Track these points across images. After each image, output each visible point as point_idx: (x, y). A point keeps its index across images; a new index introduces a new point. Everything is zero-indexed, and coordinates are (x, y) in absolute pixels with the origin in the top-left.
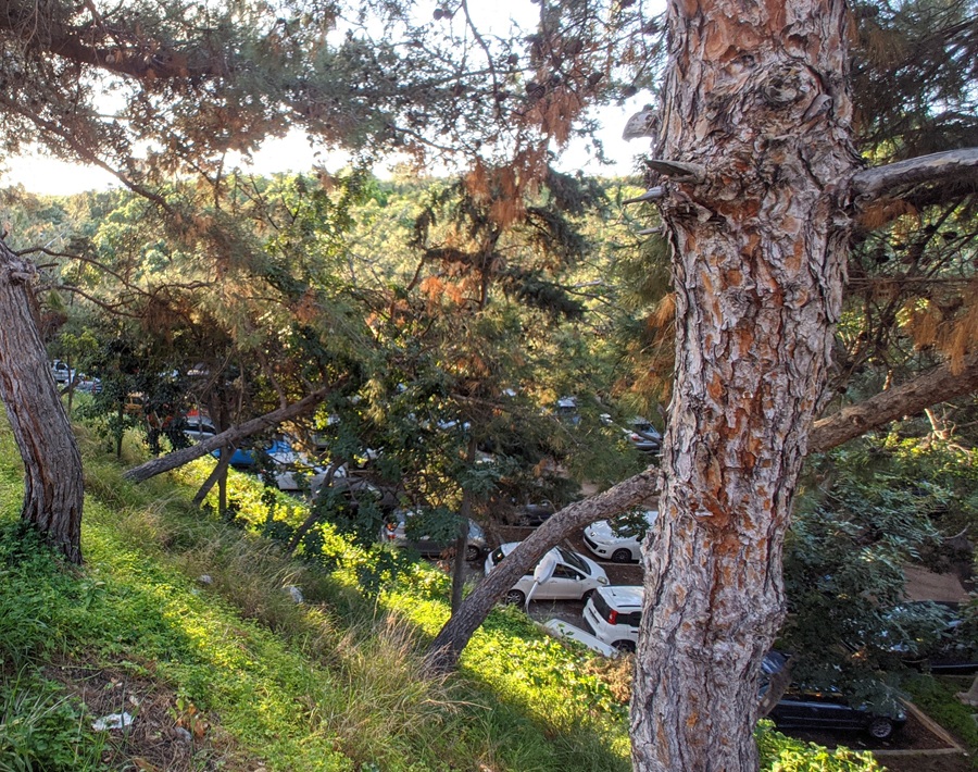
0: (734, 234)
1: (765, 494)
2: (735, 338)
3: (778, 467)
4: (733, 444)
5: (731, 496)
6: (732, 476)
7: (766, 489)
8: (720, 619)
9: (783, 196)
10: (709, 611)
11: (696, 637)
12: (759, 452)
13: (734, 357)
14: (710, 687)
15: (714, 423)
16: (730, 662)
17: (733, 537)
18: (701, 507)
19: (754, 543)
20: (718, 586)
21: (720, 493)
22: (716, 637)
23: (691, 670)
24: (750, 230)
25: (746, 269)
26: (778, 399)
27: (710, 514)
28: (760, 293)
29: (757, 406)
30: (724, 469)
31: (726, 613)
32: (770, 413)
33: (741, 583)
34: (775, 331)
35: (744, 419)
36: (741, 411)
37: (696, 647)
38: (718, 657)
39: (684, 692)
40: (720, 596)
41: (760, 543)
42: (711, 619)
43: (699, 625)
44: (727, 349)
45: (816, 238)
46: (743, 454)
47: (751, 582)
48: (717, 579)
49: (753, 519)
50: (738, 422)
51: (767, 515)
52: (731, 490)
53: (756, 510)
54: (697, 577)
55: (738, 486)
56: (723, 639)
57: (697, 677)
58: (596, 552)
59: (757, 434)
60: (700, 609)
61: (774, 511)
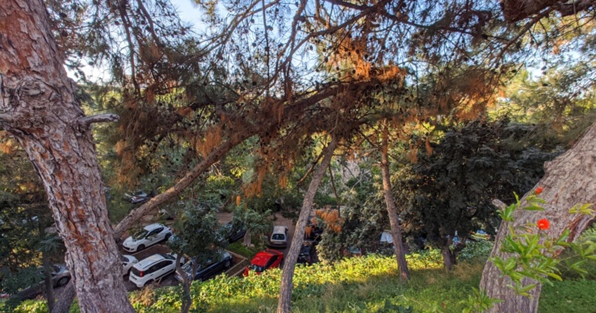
0: (38, 140)
1: (93, 226)
2: (56, 177)
3: (94, 216)
4: (73, 213)
5: (81, 231)
6: (78, 224)
7: (93, 225)
8: (96, 274)
9: (51, 127)
10: (91, 273)
11: (91, 284)
12: (84, 213)
13: (59, 183)
14: (103, 298)
15: (64, 208)
16: (106, 286)
17: (89, 245)
18: (72, 239)
19: (98, 244)
20: (91, 263)
21: (77, 232)
22: (97, 281)
23: (94, 297)
24: (44, 138)
25: (48, 152)
26: (82, 194)
27: (76, 240)
28: (57, 161)
29: (76, 199)
30: (74, 223)
31: (97, 271)
32: (82, 200)
33: (99, 258)
34: (69, 172)
35: (73, 204)
36: (70, 202)
37: (92, 288)
38: (101, 287)
39: (95, 305)
40: (93, 266)
41: (100, 242)
42: (93, 276)
43: (90, 280)
44: (55, 181)
45: (72, 140)
46: (78, 216)
47: (102, 257)
48: (90, 261)
49: (93, 236)
50: (71, 205)
51: (98, 233)
52: (80, 230)
53: (92, 233)
54: (83, 263)
55: (82, 227)
56: (100, 280)
57: (97, 298)
58: (130, 251)
59: (80, 208)
60: (88, 274)
61: (100, 230)
